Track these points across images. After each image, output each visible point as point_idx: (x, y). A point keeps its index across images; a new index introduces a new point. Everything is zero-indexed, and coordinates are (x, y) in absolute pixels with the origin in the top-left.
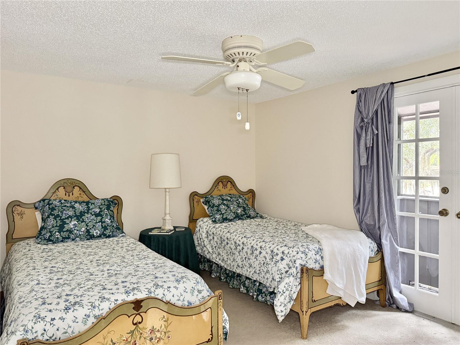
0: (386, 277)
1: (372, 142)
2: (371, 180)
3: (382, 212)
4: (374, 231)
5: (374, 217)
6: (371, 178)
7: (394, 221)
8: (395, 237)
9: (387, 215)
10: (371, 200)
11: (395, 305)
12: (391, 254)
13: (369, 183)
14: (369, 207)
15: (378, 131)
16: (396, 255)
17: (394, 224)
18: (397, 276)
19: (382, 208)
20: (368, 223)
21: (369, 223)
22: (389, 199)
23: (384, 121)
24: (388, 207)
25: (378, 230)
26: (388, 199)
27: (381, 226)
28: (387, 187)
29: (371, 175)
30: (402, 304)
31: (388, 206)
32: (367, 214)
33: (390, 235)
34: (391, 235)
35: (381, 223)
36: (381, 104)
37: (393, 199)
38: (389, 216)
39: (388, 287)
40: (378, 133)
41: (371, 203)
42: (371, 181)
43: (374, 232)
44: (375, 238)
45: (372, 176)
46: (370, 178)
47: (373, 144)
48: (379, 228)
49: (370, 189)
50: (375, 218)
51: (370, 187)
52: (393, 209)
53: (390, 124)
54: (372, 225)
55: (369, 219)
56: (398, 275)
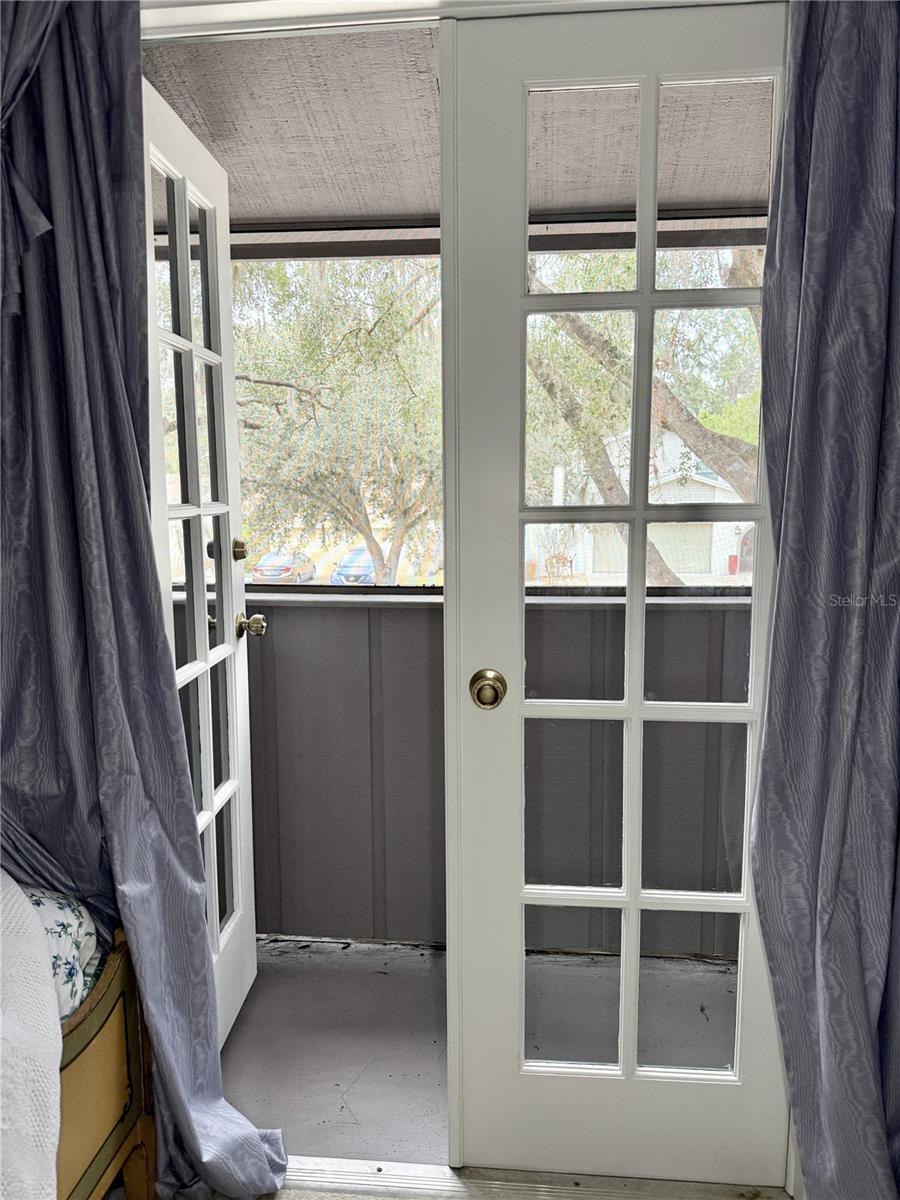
0: (154, 1068)
1: (18, 289)
2: (25, 534)
3: (107, 723)
4: (67, 832)
5: (59, 751)
6: (25, 522)
7: (173, 756)
8: (182, 840)
9: (136, 729)
10: (34, 655)
11: (201, 1184)
12: (167, 939)
13: (16, 550)
14: (28, 695)
15: (50, 218)
16: (190, 934)
17: (175, 770)
18: (203, 1031)
19: (106, 703)
20: (27, 789)
21: (32, 787)
22: (139, 640)
23: (83, 158)
24: (137, 686)
25: (89, 827)
26: (132, 640)
27: (106, 804)
28: (123, 572)
29: (22, 504)
30: (241, 1177)
31: (135, 681)
32: (18, 738)
33: (160, 836)
34: (164, 835)
35: (103, 789)
36: (55, 38)
37: (161, 639)
38: (142, 733)
39: (166, 1114)
40: (51, 234)
41: (33, 673)
42: (24, 542)
43: (68, 838)
44: (74, 869)
45: (26, 510)
46: (18, 523)
47: (22, 297)
48: (97, 810)
49: (24, 587)
50: (69, 761)
51: (23, 573)
52: (163, 694)
53: (120, 190)
54: (52, 798)
55: (26, 768)
56: (206, 1026)
